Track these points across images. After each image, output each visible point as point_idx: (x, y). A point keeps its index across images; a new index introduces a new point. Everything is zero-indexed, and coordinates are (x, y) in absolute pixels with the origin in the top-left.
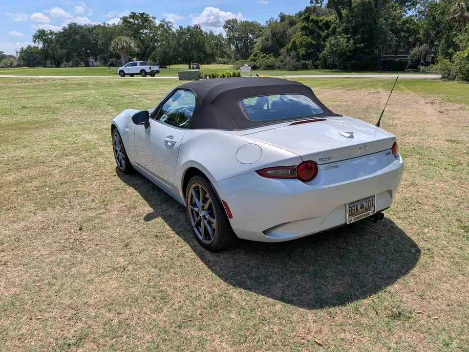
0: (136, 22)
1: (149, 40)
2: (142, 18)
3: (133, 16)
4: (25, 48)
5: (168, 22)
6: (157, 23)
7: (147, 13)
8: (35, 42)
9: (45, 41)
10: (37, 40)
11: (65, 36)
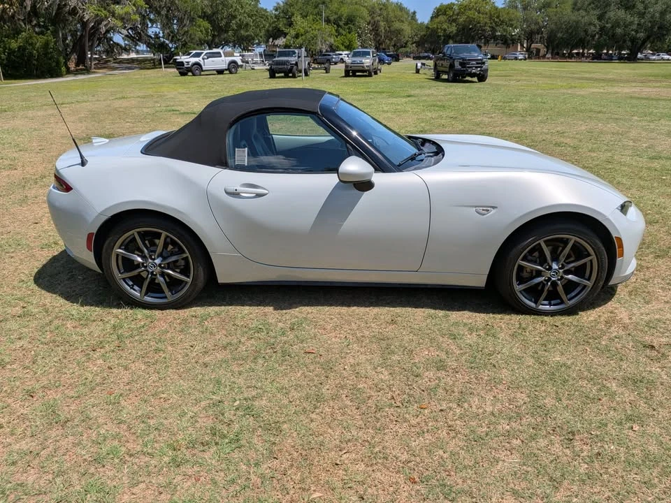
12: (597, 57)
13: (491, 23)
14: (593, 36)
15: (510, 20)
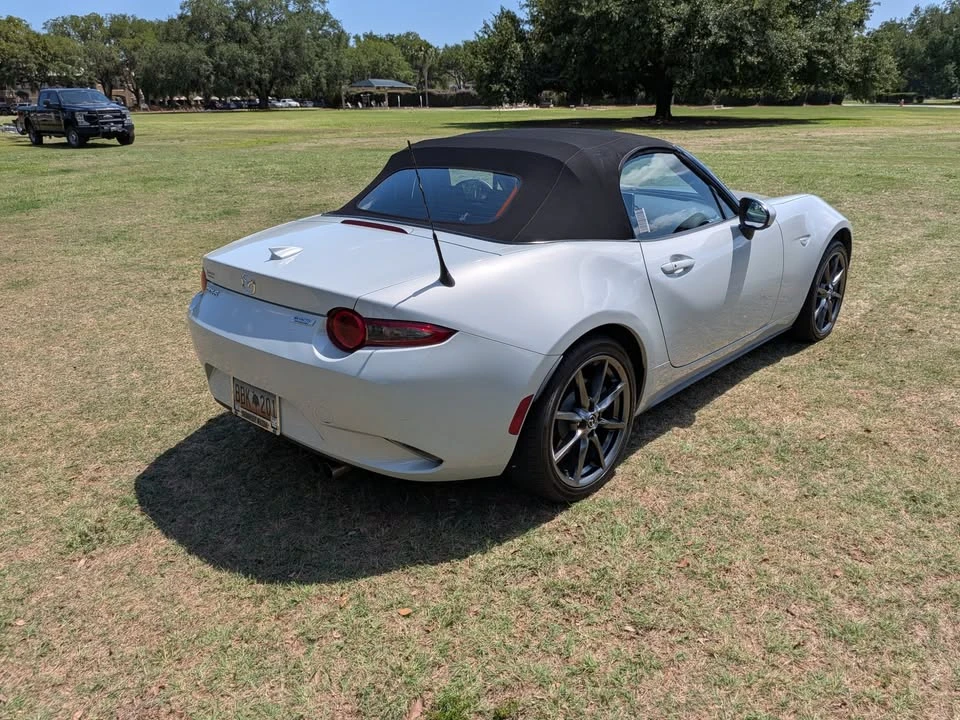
12: (209, 106)
13: (36, 58)
14: (208, 78)
15: (68, 54)
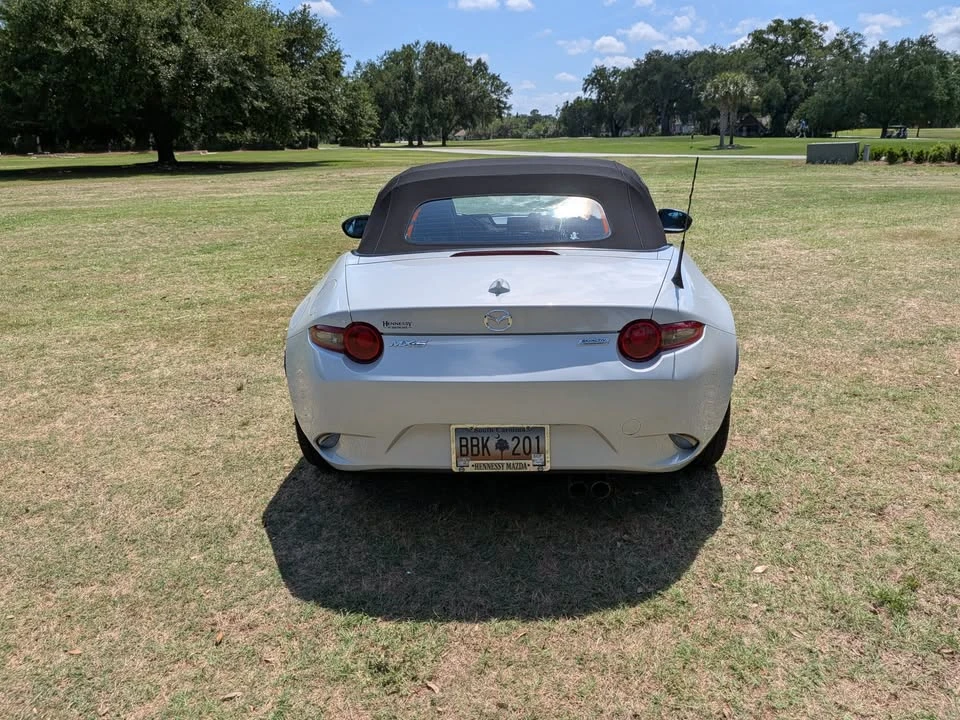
0: (780, 40)
1: (802, 77)
2: (794, 31)
3: (777, 27)
4: (571, 101)
5: (855, 34)
6: (828, 38)
7: (807, 18)
8: (585, 90)
9: (602, 88)
10: (591, 86)
11: (636, 76)
